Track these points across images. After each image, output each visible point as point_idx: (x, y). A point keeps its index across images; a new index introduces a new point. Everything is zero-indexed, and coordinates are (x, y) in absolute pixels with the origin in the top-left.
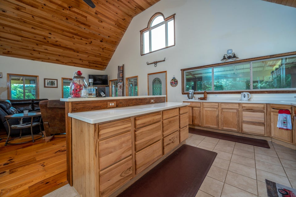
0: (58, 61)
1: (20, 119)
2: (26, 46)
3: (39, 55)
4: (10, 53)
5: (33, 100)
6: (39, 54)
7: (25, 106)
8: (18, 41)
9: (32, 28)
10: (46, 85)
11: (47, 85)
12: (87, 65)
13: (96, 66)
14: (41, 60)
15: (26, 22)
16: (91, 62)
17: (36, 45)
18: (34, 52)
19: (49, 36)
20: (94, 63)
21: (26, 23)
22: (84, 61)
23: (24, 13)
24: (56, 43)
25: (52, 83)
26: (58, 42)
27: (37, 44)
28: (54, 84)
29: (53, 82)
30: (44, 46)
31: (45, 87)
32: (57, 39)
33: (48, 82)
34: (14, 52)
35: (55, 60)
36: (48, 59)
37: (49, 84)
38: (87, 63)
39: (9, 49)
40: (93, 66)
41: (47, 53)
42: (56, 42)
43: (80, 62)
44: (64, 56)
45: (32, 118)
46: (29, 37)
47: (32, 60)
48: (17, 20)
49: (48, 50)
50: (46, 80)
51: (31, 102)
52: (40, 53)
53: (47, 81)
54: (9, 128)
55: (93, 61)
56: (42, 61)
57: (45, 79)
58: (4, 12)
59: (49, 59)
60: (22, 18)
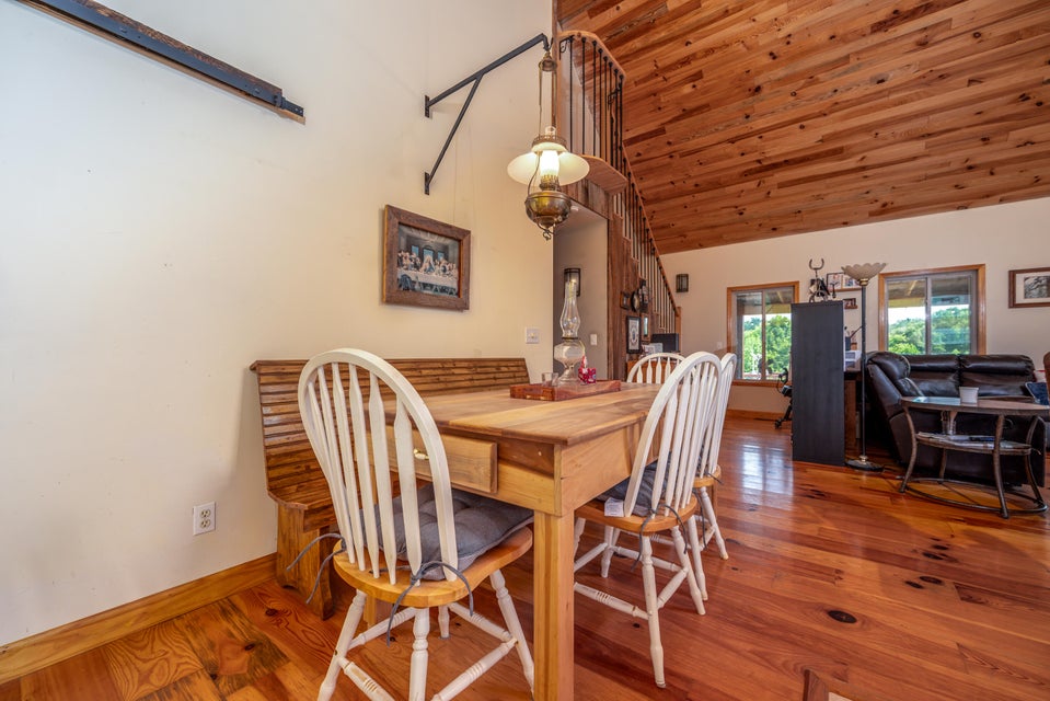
1: (947, 414)
2: (942, 165)
3: (989, 179)
4: (889, 206)
5: (961, 360)
6: (992, 174)
7: (934, 378)
8: (915, 158)
9: (971, 82)
10: (1020, 299)
11: (1025, 297)
14: (999, 197)
15: (946, 72)
17: (981, 143)
18: (971, 174)
21: (948, 75)
23: (944, 43)
27: (985, 140)
30: (1016, 135)
31: (1013, 304)
33: (1031, 281)
34: (899, 201)
36: (1031, 185)
37: (1035, 292)
39: (886, 197)
41: (1029, 158)
45: (1002, 419)
46: (955, 125)
47: (959, 208)
48: (919, 85)
49: (1033, 143)
50: (1020, 278)
51: (952, 364)
52: (997, 169)
53: (1026, 279)
54: (914, 440)
56: (1001, 201)
57: (1012, 275)
58: (882, 81)
59: (1037, 180)
60: (934, 69)
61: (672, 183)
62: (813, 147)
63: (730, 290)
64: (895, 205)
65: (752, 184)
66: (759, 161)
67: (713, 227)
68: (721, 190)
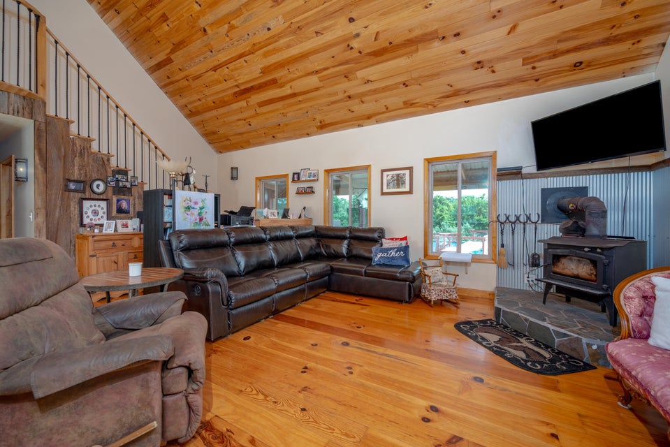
0: (411, 108)
2: (334, 95)
3: (364, 106)
4: (324, 123)
6: (363, 102)
9: (316, 33)
10: (385, 189)
11: (388, 188)
12: (520, 80)
13: (578, 65)
14: (374, 119)
15: (300, 24)
16: (535, 52)
18: (352, 102)
19: (353, 28)
20: (555, 55)
21: (302, 27)
22: (497, 67)
24: (377, 46)
25: (399, 181)
26: (381, 36)
27: (346, 77)
28: (404, 183)
29: (402, 178)
30: (360, 74)
31: (382, 193)
32: (374, 28)
33: (390, 177)
35: (401, 105)
37: (391, 184)
38: (514, 68)
39: (318, 116)
40: (558, 72)
41: (375, 91)
42: (376, 40)
43: (483, 76)
44: (419, 81)
46: (325, 66)
47: (358, 126)
48: (291, 33)
49: (372, 81)
50: (385, 174)
52: (364, 99)
53: (388, 176)
55: (548, 41)
56: (377, 122)
57: (382, 172)
58: (269, 29)
59: (387, 108)
60: (293, 21)
61: (200, 100)
62: (259, 77)
63: (259, 179)
64: (327, 122)
65: (243, 103)
66: (237, 86)
67: (241, 134)
68: (228, 107)
